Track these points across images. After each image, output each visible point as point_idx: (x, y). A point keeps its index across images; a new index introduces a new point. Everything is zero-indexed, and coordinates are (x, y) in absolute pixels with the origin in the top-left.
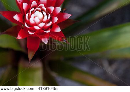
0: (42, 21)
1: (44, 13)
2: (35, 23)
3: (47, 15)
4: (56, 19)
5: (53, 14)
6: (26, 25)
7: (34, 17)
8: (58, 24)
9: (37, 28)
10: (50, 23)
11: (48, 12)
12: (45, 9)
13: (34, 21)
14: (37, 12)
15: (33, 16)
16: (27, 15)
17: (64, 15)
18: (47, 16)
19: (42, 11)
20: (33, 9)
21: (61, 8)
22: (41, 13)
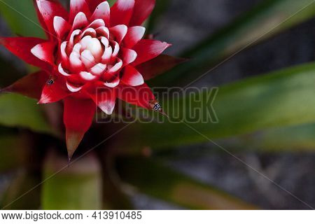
0: (99, 60)
1: (105, 41)
2: (83, 64)
3: (112, 45)
4: (133, 55)
5: (126, 44)
6: (61, 70)
7: (81, 51)
8: (139, 67)
9: (86, 76)
10: (119, 65)
11: (114, 37)
12: (106, 30)
13: (80, 59)
14: (88, 37)
15: (77, 47)
16: (63, 45)
17: (152, 46)
18: (110, 48)
19: (99, 35)
20: (77, 32)
21: (144, 29)
22: (96, 40)
